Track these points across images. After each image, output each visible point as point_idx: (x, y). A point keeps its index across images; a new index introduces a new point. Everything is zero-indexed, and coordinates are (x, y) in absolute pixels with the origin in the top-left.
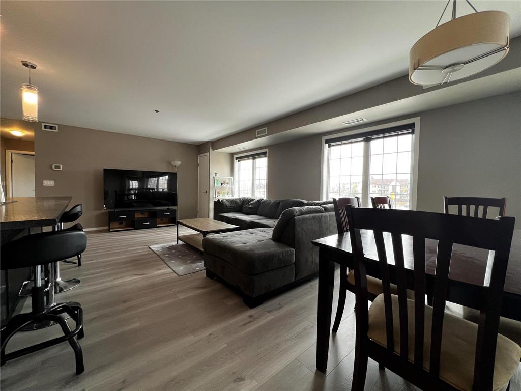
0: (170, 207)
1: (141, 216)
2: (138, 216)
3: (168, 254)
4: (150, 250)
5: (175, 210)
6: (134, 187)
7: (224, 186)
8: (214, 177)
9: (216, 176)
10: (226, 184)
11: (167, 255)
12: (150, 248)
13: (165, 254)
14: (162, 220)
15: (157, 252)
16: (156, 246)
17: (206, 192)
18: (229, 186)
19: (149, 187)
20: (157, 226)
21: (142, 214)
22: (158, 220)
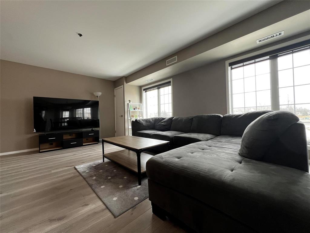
0: (93, 129)
1: (70, 137)
2: (66, 137)
3: (95, 175)
4: (75, 171)
5: (98, 131)
6: (66, 117)
7: (136, 110)
8: (128, 104)
9: (130, 102)
10: (137, 109)
11: (94, 178)
12: (76, 169)
13: (92, 176)
14: (87, 140)
15: (83, 174)
16: (82, 166)
17: (122, 116)
18: (139, 110)
19: (77, 116)
20: (84, 144)
21: (70, 136)
22: (84, 140)
